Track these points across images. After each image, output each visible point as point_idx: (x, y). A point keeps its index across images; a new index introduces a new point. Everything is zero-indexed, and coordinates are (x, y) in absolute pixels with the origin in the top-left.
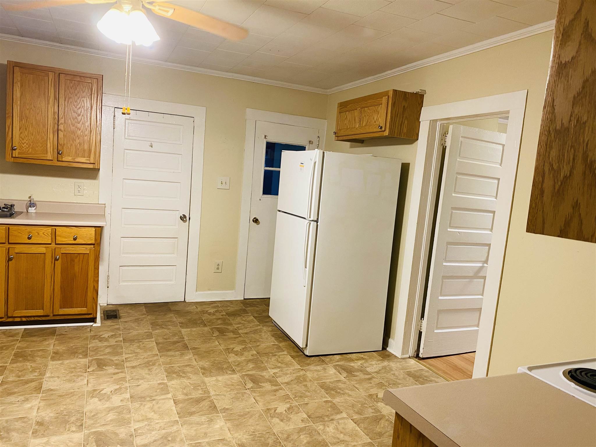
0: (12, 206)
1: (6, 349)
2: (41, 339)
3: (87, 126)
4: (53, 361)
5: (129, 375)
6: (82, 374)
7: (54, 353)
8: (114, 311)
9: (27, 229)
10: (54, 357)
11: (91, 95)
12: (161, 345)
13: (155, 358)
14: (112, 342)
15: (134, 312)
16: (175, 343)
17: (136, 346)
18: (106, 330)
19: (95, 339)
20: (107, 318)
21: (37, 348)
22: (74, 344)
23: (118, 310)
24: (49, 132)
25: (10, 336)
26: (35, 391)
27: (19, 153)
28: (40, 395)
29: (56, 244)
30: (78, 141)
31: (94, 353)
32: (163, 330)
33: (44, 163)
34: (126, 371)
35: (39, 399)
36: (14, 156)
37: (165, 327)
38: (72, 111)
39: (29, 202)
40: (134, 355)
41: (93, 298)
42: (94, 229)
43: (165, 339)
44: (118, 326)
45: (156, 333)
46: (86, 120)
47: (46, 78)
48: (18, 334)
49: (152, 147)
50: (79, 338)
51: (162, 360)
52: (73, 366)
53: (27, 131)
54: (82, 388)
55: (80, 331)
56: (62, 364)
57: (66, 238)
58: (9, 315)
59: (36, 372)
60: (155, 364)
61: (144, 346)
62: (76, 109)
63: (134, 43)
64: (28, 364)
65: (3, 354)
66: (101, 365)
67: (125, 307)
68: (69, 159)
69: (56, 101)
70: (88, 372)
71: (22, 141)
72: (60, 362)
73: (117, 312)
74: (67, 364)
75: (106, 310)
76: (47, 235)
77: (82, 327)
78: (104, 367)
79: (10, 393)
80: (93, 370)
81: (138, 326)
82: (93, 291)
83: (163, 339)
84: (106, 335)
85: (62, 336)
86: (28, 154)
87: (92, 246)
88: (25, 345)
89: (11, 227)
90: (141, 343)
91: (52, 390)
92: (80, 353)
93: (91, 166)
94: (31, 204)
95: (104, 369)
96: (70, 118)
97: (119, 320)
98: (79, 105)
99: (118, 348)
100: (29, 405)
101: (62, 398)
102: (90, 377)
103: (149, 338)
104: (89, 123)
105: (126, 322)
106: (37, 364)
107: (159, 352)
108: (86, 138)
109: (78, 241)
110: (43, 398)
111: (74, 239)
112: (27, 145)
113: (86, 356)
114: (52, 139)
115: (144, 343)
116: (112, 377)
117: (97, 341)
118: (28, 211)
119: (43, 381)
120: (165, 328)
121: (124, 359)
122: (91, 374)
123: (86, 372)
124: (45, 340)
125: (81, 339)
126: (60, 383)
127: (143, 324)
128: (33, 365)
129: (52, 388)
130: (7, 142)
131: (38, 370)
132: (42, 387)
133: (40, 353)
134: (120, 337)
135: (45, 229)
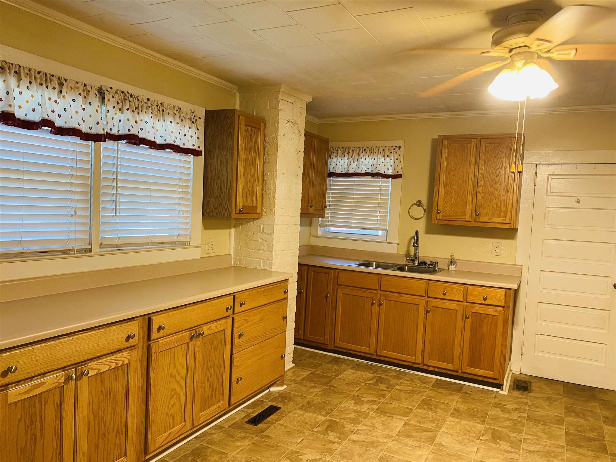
0: (436, 263)
1: (418, 394)
2: (448, 392)
3: (504, 186)
4: (452, 417)
5: (523, 459)
6: (474, 440)
7: (455, 409)
8: (526, 382)
9: (443, 285)
10: (453, 414)
11: (510, 154)
12: (571, 437)
13: (560, 450)
14: (515, 416)
15: (548, 389)
16: (591, 440)
17: (540, 429)
18: (512, 401)
19: (497, 407)
20: (516, 388)
21: (441, 400)
22: (475, 406)
23: (531, 383)
24: (468, 195)
25: (423, 383)
26: (428, 441)
27: (443, 216)
28: (432, 447)
29: (467, 302)
30: (495, 201)
31: (492, 422)
32: (579, 419)
33: (463, 225)
34: (521, 453)
35: (430, 450)
36: (438, 218)
37: (582, 416)
38: (491, 173)
39: (451, 261)
40: (535, 438)
41: (501, 363)
42: (504, 291)
43: (578, 431)
44: (525, 400)
45: (569, 420)
46: (504, 181)
47: (469, 145)
48: (430, 382)
49: (579, 203)
50: (482, 401)
51: (568, 455)
52: (468, 428)
53: (450, 196)
54: (471, 454)
55: (485, 395)
56: (459, 423)
57: (476, 297)
58: (425, 363)
59: (434, 423)
60: (557, 457)
61: (550, 432)
62: (494, 171)
63: (528, 98)
64: (430, 413)
65: (413, 397)
66: (496, 437)
67: (539, 381)
68: (485, 219)
69: (476, 165)
70: (481, 439)
71: (446, 205)
72: (458, 420)
73: (529, 384)
74: (464, 424)
75: (517, 379)
76: (459, 292)
77: (487, 391)
78: (498, 441)
79: (409, 435)
80: (486, 440)
81: (549, 407)
82: (501, 356)
83: (576, 430)
84: (510, 407)
85: (467, 395)
86: (450, 216)
87: (502, 308)
88: (433, 395)
89: (430, 282)
90: (547, 427)
91: (443, 446)
92: (478, 418)
93: (507, 226)
94: (452, 262)
95: (498, 442)
96: (488, 180)
97: (529, 394)
98: (498, 167)
99: (519, 424)
100: (420, 453)
101: (449, 457)
102: (481, 446)
103: (559, 425)
104: (506, 182)
105: (536, 398)
106: (438, 415)
107: (566, 445)
108: (503, 198)
109: (488, 302)
110: (433, 451)
111: (484, 299)
112: (449, 208)
113: (483, 422)
114: (471, 201)
115: (550, 428)
116: (504, 455)
117: (499, 410)
118: (449, 269)
119: (438, 434)
120: (582, 418)
121: (523, 439)
122: (484, 443)
123: (479, 440)
124: (451, 394)
125: (483, 403)
126: (452, 441)
127: (556, 405)
128: (434, 415)
129: (444, 444)
130: (434, 206)
131: (437, 422)
132: (435, 439)
133: (443, 406)
134: (525, 413)
135: (458, 286)
